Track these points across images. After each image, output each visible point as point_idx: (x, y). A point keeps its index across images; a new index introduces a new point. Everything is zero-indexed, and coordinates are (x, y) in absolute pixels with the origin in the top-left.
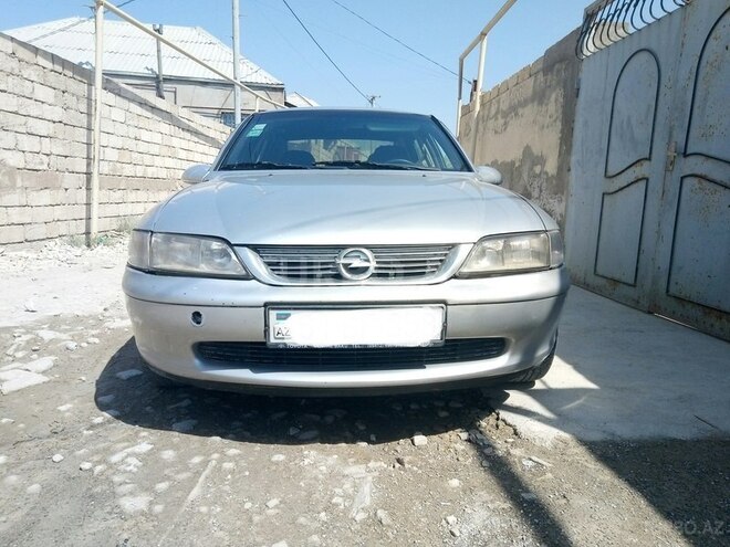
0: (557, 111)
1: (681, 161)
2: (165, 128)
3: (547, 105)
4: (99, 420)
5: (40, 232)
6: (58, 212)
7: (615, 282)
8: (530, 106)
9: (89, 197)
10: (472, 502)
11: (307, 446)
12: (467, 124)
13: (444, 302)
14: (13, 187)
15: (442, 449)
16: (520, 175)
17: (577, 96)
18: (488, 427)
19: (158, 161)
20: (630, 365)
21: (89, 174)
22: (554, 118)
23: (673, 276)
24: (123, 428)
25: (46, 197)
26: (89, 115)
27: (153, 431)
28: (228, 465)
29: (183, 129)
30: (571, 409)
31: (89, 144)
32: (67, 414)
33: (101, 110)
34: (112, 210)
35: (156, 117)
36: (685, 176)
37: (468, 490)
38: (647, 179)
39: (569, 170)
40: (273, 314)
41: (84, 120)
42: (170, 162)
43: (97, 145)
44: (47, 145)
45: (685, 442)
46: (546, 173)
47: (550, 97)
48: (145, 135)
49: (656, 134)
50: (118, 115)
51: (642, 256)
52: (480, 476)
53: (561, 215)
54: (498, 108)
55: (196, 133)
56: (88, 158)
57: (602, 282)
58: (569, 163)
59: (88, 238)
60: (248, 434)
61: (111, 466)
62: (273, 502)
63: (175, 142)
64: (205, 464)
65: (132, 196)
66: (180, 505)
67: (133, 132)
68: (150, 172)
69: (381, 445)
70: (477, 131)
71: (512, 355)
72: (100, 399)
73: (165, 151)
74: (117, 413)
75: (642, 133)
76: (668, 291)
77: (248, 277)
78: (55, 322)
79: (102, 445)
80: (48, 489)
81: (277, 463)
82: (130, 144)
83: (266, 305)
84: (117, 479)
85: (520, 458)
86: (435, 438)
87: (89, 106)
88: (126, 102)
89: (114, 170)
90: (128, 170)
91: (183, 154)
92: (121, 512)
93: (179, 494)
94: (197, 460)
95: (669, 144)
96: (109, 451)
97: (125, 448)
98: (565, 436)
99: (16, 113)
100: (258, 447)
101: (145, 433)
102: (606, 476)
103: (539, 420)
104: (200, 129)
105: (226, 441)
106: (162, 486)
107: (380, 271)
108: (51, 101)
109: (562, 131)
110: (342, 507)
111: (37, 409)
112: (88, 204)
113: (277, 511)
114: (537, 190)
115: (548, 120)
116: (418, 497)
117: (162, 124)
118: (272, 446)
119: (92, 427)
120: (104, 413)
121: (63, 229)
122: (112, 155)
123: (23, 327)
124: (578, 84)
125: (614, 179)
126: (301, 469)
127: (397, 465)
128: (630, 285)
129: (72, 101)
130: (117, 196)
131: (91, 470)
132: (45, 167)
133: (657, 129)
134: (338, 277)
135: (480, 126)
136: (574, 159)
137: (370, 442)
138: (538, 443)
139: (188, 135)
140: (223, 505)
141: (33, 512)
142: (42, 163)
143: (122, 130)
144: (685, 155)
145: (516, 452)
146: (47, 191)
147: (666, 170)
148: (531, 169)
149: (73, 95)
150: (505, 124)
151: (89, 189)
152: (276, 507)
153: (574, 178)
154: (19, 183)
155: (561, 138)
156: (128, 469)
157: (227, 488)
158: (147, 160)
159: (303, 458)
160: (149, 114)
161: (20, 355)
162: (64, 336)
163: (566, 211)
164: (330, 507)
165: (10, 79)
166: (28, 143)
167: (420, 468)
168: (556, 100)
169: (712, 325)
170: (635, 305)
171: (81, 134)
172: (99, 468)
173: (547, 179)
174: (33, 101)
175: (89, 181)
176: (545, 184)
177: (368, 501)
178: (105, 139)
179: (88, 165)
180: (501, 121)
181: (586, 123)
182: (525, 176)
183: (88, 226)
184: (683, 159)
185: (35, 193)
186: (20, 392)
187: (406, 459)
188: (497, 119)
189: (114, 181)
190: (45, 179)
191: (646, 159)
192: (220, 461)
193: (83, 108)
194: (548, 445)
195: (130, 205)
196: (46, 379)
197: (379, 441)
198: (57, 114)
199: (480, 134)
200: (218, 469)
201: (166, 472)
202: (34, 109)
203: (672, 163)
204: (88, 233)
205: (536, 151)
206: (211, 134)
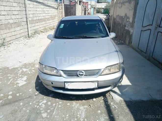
0: (133, 7)
1: (158, 28)
2: (42, 6)
3: (131, 4)
4: (36, 94)
5: (19, 36)
6: (22, 31)
7: (142, 51)
8: (127, 3)
9: (28, 26)
10: (101, 117)
11: (74, 101)
12: (113, 3)
13: (98, 81)
14: (12, 27)
15: (98, 102)
16: (124, 20)
17: (138, 4)
18: (108, 96)
19: (41, 15)
20: (140, 78)
21: (27, 21)
22: (132, 8)
23: (154, 54)
24: (41, 96)
25: (19, 28)
26: (25, 7)
27: (46, 97)
28: (60, 106)
29: (46, 6)
30: (124, 91)
31: (26, 14)
32: (31, 92)
33: (28, 6)
34: (33, 28)
35: (40, 5)
36: (159, 32)
37: (101, 113)
38: (151, 30)
39: (135, 22)
40: (66, 83)
41: (24, 9)
42: (44, 15)
43: (27, 11)
44: (17, 17)
45: (145, 101)
46: (130, 22)
47: (132, 3)
48: (38, 10)
49: (154, 19)
50: (31, 6)
51: (148, 47)
52: (104, 110)
53: (132, 33)
54: (120, 1)
55: (49, 6)
56: (26, 18)
57: (139, 50)
58: (135, 21)
59: (29, 36)
60: (63, 98)
61: (40, 106)
62: (67, 116)
63: (45, 9)
64: (56, 105)
65: (37, 24)
66: (52, 116)
67: (35, 9)
68: (40, 18)
69: (87, 101)
70: (115, 5)
71: (111, 87)
72: (36, 88)
73: (43, 12)
74: (40, 92)
75: (151, 18)
76: (152, 57)
77: (61, 76)
78: (25, 66)
79: (38, 100)
80: (30, 111)
81: (68, 106)
82: (35, 12)
83: (64, 82)
84: (41, 109)
85: (112, 105)
86: (97, 98)
87: (25, 5)
88: (33, 2)
89: (32, 19)
90: (35, 19)
91: (47, 12)
92: (42, 117)
93: (52, 113)
94: (54, 105)
95: (156, 23)
96: (39, 102)
97: (42, 101)
98: (122, 99)
99: (10, 11)
100: (65, 101)
101: (45, 97)
102: (127, 110)
103: (118, 95)
104: (50, 5)
105: (59, 100)
106: (49, 111)
107: (85, 75)
108: (17, 6)
109: (134, 12)
110: (79, 117)
111: (25, 90)
112: (28, 28)
113: (68, 118)
114: (127, 25)
115: (131, 8)
116: (92, 115)
117: (41, 6)
118: (67, 101)
119: (36, 95)
120: (37, 92)
121: (23, 34)
122: (31, 16)
123: (20, 67)
124: (138, 1)
125: (144, 28)
126: (72, 107)
127: (90, 106)
128: (145, 53)
129: (21, 5)
130: (33, 25)
131: (37, 107)
132: (18, 22)
133: (154, 18)
134: (78, 76)
135: (116, 5)
136: (136, 20)
137: (85, 100)
138: (116, 101)
139: (47, 7)
140: (59, 115)
141: (28, 116)
142: (17, 21)
143: (33, 9)
144: (160, 27)
145: (112, 104)
146: (19, 27)
147: (155, 29)
148: (126, 19)
149: (21, 3)
150: (121, 6)
151: (27, 25)
152: (68, 117)
153: (135, 24)
154: (13, 27)
155: (133, 14)
156: (43, 107)
157: (60, 111)
158: (39, 15)
159: (73, 104)
160: (38, 4)
161: (20, 76)
162: (28, 70)
163: (133, 32)
164: (77, 117)
165: (7, 3)
166: (13, 17)
167: (93, 107)
168: (133, 4)
169: (160, 66)
170: (145, 57)
171: (24, 12)
172: (38, 107)
173: (130, 23)
174: (13, 7)
175: (27, 23)
176: (129, 24)
177: (83, 117)
178: (29, 12)
179: (27, 19)
180: (120, 5)
181: (139, 12)
182: (125, 20)
183: (28, 33)
184: (159, 28)
185: (16, 28)
186: (22, 86)
187: (91, 105)
188: (120, 4)
189: (33, 22)
190: (18, 24)
191: (151, 25)
192: (58, 105)
193: (24, 6)
194: (118, 102)
195: (36, 27)
196: (26, 83)
197: (87, 100)
198: (18, 9)
199: (115, 7)
200: (58, 107)
201: (49, 108)
202: (13, 9)
203: (157, 28)
204: (28, 34)
205: (128, 15)
206: (53, 6)
